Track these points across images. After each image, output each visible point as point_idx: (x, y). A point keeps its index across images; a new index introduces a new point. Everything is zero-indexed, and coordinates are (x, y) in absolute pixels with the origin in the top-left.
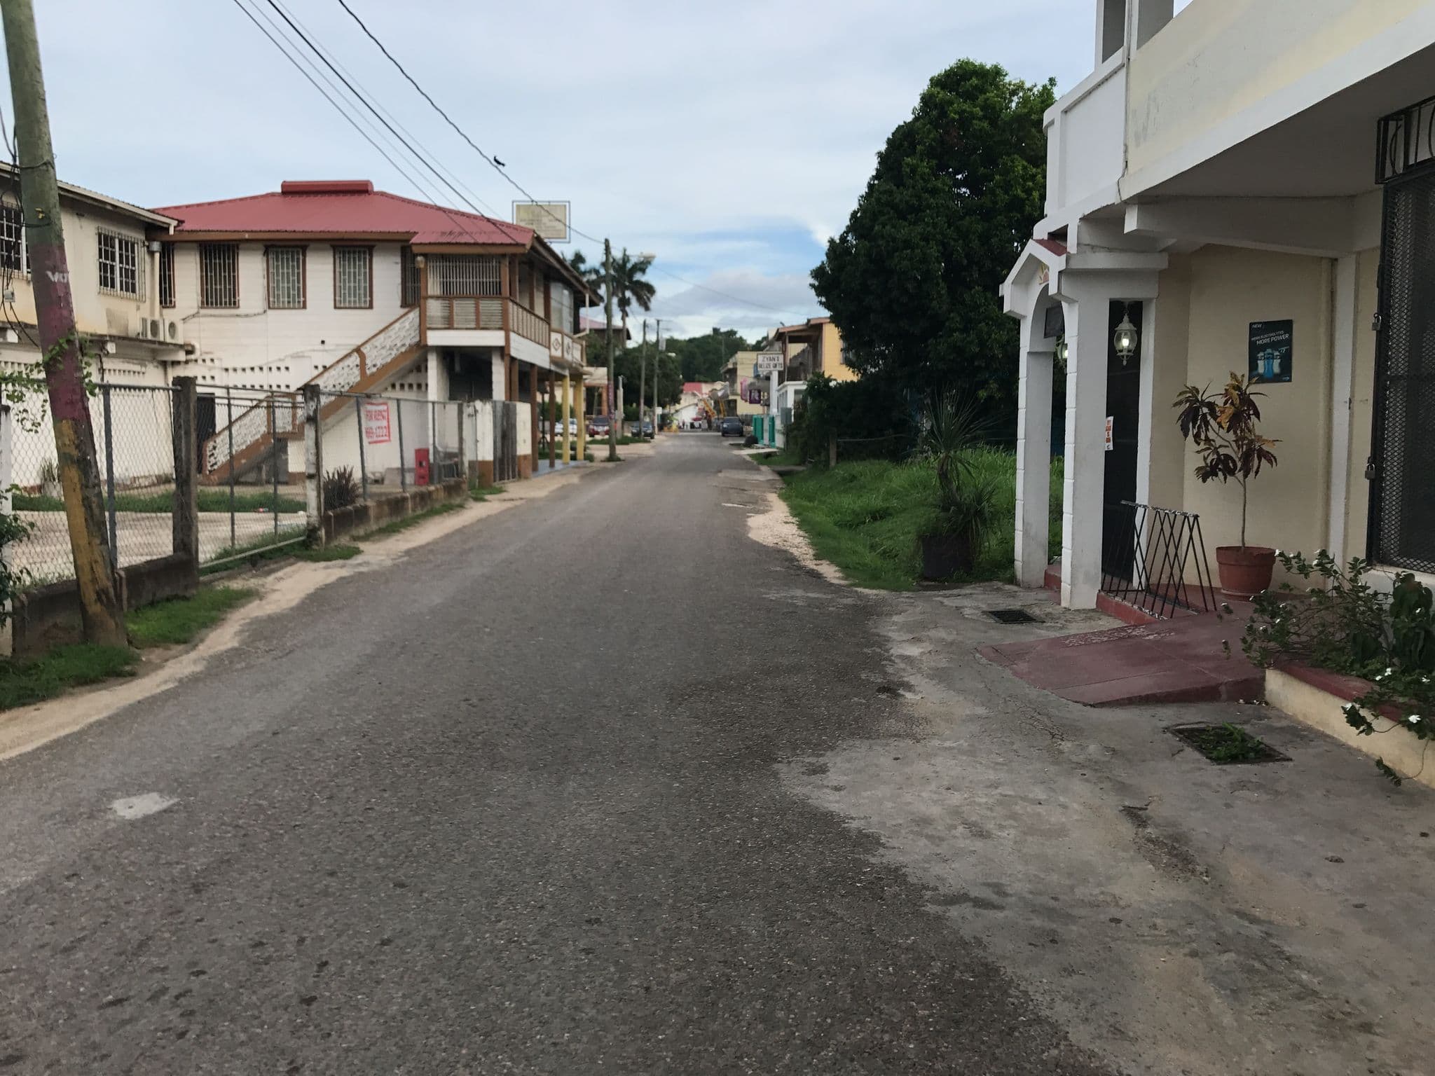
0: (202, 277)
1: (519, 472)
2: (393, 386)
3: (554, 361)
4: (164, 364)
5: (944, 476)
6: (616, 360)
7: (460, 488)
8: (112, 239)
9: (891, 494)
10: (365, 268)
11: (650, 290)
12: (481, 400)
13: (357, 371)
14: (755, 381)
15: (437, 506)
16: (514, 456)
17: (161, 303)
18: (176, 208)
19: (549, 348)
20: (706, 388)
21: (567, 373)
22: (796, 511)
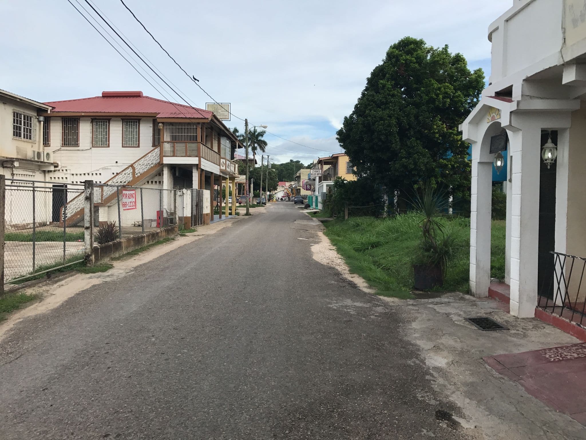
0: (62, 132)
1: (204, 222)
2: (148, 182)
3: (221, 171)
4: (44, 172)
5: (426, 231)
6: (250, 172)
7: (174, 230)
8: (21, 115)
9: (379, 234)
10: (136, 129)
11: (265, 143)
12: (186, 189)
13: (131, 175)
14: (308, 181)
15: (161, 239)
16: (202, 215)
17: (44, 144)
18: (54, 102)
19: (220, 166)
20: (288, 184)
21: (228, 177)
22: (334, 242)
